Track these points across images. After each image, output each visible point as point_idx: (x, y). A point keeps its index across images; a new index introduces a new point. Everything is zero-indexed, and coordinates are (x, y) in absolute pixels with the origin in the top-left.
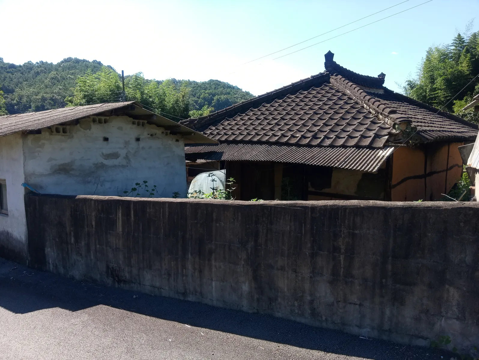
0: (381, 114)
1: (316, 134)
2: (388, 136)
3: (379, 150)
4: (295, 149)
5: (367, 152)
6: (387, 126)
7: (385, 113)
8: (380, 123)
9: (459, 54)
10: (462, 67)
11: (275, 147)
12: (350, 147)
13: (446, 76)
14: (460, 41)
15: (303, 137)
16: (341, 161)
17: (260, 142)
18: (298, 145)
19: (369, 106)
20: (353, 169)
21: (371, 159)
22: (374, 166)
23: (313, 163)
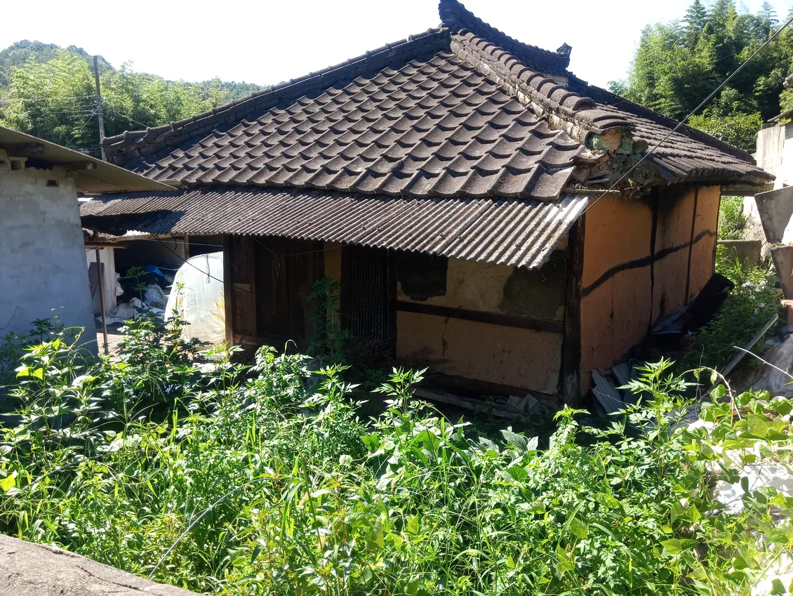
0: (558, 111)
1: (402, 165)
2: (572, 168)
3: (551, 205)
4: (349, 203)
5: (519, 211)
6: (571, 142)
7: (567, 109)
8: (553, 135)
9: (697, 36)
10: (700, 57)
11: (305, 199)
12: (479, 197)
13: (674, 72)
14: (698, 12)
15: (372, 173)
16: (450, 236)
17: (271, 188)
18: (356, 194)
19: (529, 94)
20: (479, 259)
21: (527, 230)
22: (533, 250)
23: (379, 244)
